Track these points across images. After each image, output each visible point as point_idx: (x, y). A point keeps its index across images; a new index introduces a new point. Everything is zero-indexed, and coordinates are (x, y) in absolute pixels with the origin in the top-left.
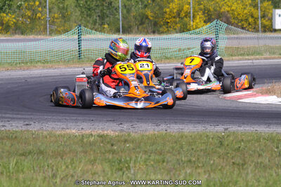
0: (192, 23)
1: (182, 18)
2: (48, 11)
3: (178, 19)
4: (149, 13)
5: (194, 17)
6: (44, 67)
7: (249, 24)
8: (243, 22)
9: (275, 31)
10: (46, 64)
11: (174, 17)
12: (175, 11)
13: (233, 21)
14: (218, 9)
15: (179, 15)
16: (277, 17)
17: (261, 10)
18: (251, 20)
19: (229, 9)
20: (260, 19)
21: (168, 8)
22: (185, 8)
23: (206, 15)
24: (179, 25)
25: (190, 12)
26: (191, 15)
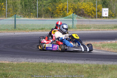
0: (68, 13)
1: (64, 11)
3: (62, 11)
4: (50, 9)
5: (69, 11)
7: (92, 14)
8: (89, 14)
9: (103, 17)
11: (61, 11)
12: (61, 8)
13: (85, 13)
14: (79, 8)
15: (62, 10)
16: (104, 11)
17: (97, 8)
18: (93, 12)
19: (84, 8)
20: (97, 12)
21: (58, 6)
22: (65, 7)
23: (74, 10)
24: (62, 14)
25: (67, 8)
26: (68, 10)
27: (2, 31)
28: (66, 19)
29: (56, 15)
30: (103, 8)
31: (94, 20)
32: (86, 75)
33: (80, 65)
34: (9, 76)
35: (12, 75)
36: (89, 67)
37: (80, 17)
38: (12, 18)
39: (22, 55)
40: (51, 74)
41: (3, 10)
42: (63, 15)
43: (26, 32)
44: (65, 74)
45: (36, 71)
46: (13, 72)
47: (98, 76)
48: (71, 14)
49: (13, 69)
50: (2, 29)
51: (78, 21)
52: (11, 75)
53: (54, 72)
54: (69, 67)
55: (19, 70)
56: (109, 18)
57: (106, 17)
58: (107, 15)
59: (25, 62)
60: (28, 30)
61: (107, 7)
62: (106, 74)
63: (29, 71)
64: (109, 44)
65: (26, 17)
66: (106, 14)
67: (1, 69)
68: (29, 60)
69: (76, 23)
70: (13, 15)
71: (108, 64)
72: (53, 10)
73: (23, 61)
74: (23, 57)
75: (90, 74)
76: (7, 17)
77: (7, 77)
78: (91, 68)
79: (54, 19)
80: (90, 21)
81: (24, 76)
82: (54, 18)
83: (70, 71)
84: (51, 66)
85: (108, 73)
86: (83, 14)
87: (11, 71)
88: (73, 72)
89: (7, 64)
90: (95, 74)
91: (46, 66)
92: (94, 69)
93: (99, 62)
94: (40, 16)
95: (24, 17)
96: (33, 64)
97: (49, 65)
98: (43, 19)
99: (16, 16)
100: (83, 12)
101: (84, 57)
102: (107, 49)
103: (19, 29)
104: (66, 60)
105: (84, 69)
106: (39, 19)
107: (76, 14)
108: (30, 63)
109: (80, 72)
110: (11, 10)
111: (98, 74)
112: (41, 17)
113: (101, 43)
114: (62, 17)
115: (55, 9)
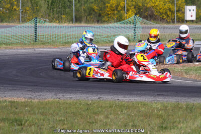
0: (126, 15)
1: (119, 11)
2: (21, 5)
3: (116, 12)
4: (95, 7)
5: (128, 10)
6: (6, 48)
7: (168, 16)
8: (163, 15)
9: (187, 21)
10: (8, 46)
11: (114, 10)
12: (114, 6)
13: (156, 14)
14: (146, 5)
15: (117, 9)
16: (188, 11)
17: (176, 6)
18: (169, 13)
19: (153, 5)
20: (175, 13)
21: (109, 3)
22: (122, 4)
23: (137, 9)
24: (116, 16)
25: (125, 7)
26: (126, 9)
27: (14, 45)
28: (124, 25)
29: (106, 18)
30: (187, 5)
31: (171, 25)
32: (157, 121)
33: (147, 105)
34: (25, 123)
35: (30, 122)
36: (163, 108)
37: (148, 21)
38: (30, 24)
39: (47, 88)
40: (97, 119)
41: (15, 10)
42: (117, 18)
43: (54, 48)
44: (120, 119)
45: (72, 115)
46: (32, 116)
47: (179, 123)
48: (131, 16)
49: (32, 112)
50: (12, 43)
51: (143, 28)
52: (28, 122)
53: (103, 116)
54: (128, 107)
55: (42, 114)
56: (197, 22)
57: (192, 21)
58: (194, 18)
59: (52, 100)
60: (58, 44)
61: (193, 4)
62: (191, 119)
63: (59, 114)
64: (196, 67)
65: (55, 21)
66: (192, 16)
67: (12, 111)
68: (60, 95)
69: (139, 32)
70: (33, 18)
71: (195, 103)
72: (101, 10)
73: (49, 97)
74: (49, 91)
75: (164, 120)
76: (23, 22)
77: (21, 125)
78: (166, 109)
79: (102, 25)
80: (164, 28)
81: (51, 123)
82: (102, 23)
83: (129, 115)
84: (97, 106)
85: (196, 117)
86: (152, 17)
87: (29, 116)
88: (136, 116)
89: (22, 102)
90: (174, 119)
91: (88, 107)
92: (171, 111)
93: (179, 98)
94: (78, 20)
95: (51, 21)
96: (67, 103)
97: (94, 103)
98: (83, 24)
99: (38, 19)
100: (152, 12)
101: (154, 91)
102: (193, 76)
103: (43, 43)
104: (123, 96)
105: (153, 110)
106: (77, 25)
107: (140, 16)
108: (62, 101)
109: (147, 116)
110: (28, 10)
111: (178, 120)
112: (80, 22)
113: (184, 67)
114: (117, 22)
115: (105, 8)
